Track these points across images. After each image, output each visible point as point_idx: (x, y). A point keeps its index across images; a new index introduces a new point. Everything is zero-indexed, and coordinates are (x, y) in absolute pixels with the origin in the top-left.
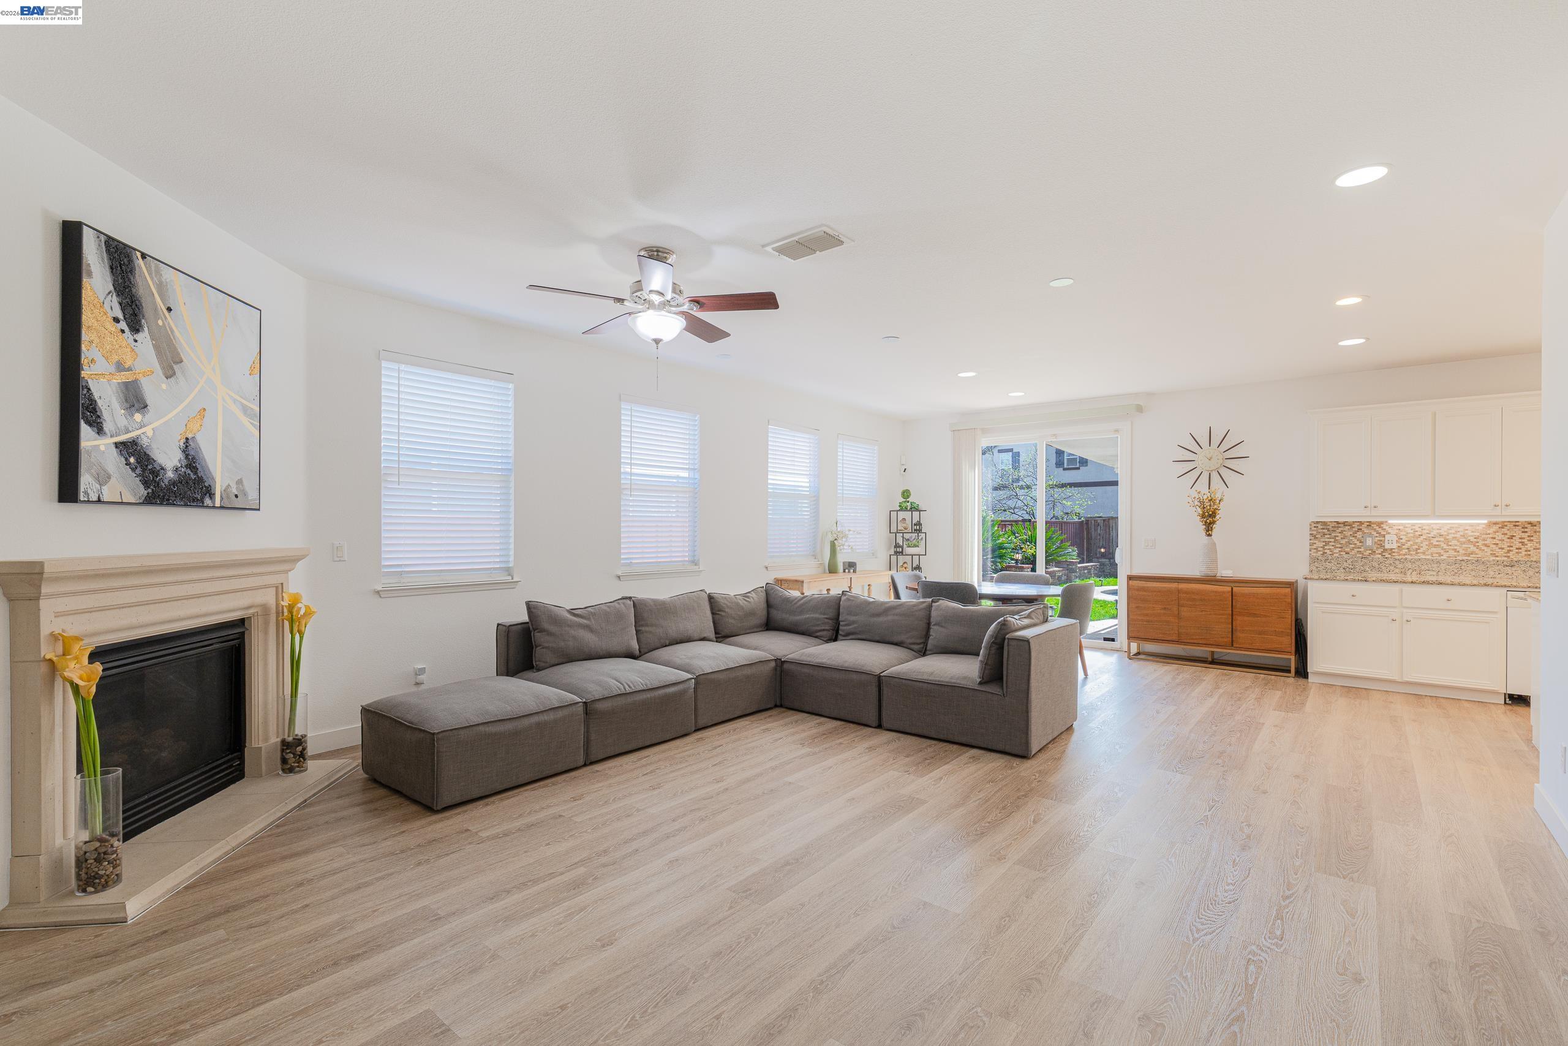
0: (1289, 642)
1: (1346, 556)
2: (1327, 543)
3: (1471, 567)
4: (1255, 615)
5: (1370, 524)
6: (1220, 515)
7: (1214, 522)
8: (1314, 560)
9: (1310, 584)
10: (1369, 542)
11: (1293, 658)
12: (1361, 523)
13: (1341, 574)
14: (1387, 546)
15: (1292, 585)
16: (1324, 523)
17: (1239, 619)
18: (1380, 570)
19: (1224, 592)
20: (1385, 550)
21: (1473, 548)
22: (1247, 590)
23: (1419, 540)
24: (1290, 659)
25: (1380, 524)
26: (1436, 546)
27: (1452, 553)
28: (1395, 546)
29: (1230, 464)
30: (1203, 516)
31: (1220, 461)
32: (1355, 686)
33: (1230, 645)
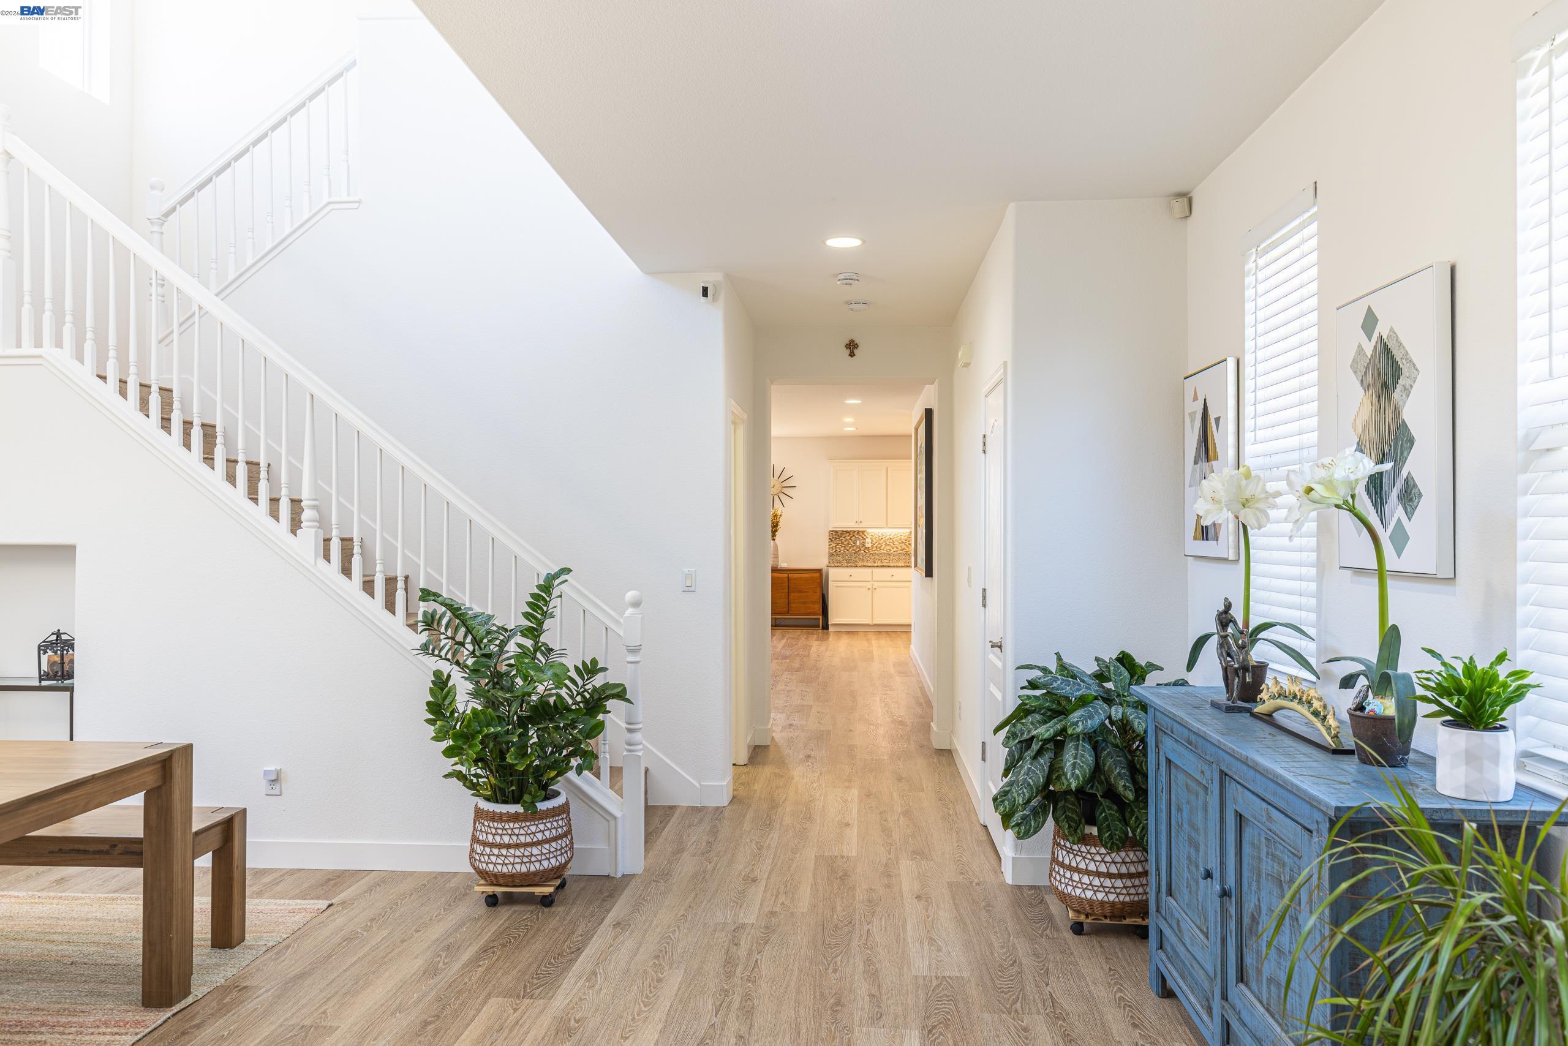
0: (818, 607)
1: (847, 552)
2: (838, 544)
3: (904, 557)
4: (801, 592)
5: (858, 532)
6: (781, 525)
7: (776, 531)
8: (831, 555)
9: (830, 569)
10: (858, 543)
11: (821, 617)
12: (855, 531)
13: (844, 563)
14: (867, 546)
15: (820, 571)
16: (836, 532)
17: (792, 595)
18: (863, 561)
19: (783, 578)
20: (866, 548)
21: (905, 546)
22: (796, 576)
23: (881, 542)
24: (819, 619)
25: (863, 532)
26: (889, 545)
27: (895, 549)
28: (870, 545)
29: (786, 491)
31: (780, 489)
32: (851, 630)
33: (788, 613)
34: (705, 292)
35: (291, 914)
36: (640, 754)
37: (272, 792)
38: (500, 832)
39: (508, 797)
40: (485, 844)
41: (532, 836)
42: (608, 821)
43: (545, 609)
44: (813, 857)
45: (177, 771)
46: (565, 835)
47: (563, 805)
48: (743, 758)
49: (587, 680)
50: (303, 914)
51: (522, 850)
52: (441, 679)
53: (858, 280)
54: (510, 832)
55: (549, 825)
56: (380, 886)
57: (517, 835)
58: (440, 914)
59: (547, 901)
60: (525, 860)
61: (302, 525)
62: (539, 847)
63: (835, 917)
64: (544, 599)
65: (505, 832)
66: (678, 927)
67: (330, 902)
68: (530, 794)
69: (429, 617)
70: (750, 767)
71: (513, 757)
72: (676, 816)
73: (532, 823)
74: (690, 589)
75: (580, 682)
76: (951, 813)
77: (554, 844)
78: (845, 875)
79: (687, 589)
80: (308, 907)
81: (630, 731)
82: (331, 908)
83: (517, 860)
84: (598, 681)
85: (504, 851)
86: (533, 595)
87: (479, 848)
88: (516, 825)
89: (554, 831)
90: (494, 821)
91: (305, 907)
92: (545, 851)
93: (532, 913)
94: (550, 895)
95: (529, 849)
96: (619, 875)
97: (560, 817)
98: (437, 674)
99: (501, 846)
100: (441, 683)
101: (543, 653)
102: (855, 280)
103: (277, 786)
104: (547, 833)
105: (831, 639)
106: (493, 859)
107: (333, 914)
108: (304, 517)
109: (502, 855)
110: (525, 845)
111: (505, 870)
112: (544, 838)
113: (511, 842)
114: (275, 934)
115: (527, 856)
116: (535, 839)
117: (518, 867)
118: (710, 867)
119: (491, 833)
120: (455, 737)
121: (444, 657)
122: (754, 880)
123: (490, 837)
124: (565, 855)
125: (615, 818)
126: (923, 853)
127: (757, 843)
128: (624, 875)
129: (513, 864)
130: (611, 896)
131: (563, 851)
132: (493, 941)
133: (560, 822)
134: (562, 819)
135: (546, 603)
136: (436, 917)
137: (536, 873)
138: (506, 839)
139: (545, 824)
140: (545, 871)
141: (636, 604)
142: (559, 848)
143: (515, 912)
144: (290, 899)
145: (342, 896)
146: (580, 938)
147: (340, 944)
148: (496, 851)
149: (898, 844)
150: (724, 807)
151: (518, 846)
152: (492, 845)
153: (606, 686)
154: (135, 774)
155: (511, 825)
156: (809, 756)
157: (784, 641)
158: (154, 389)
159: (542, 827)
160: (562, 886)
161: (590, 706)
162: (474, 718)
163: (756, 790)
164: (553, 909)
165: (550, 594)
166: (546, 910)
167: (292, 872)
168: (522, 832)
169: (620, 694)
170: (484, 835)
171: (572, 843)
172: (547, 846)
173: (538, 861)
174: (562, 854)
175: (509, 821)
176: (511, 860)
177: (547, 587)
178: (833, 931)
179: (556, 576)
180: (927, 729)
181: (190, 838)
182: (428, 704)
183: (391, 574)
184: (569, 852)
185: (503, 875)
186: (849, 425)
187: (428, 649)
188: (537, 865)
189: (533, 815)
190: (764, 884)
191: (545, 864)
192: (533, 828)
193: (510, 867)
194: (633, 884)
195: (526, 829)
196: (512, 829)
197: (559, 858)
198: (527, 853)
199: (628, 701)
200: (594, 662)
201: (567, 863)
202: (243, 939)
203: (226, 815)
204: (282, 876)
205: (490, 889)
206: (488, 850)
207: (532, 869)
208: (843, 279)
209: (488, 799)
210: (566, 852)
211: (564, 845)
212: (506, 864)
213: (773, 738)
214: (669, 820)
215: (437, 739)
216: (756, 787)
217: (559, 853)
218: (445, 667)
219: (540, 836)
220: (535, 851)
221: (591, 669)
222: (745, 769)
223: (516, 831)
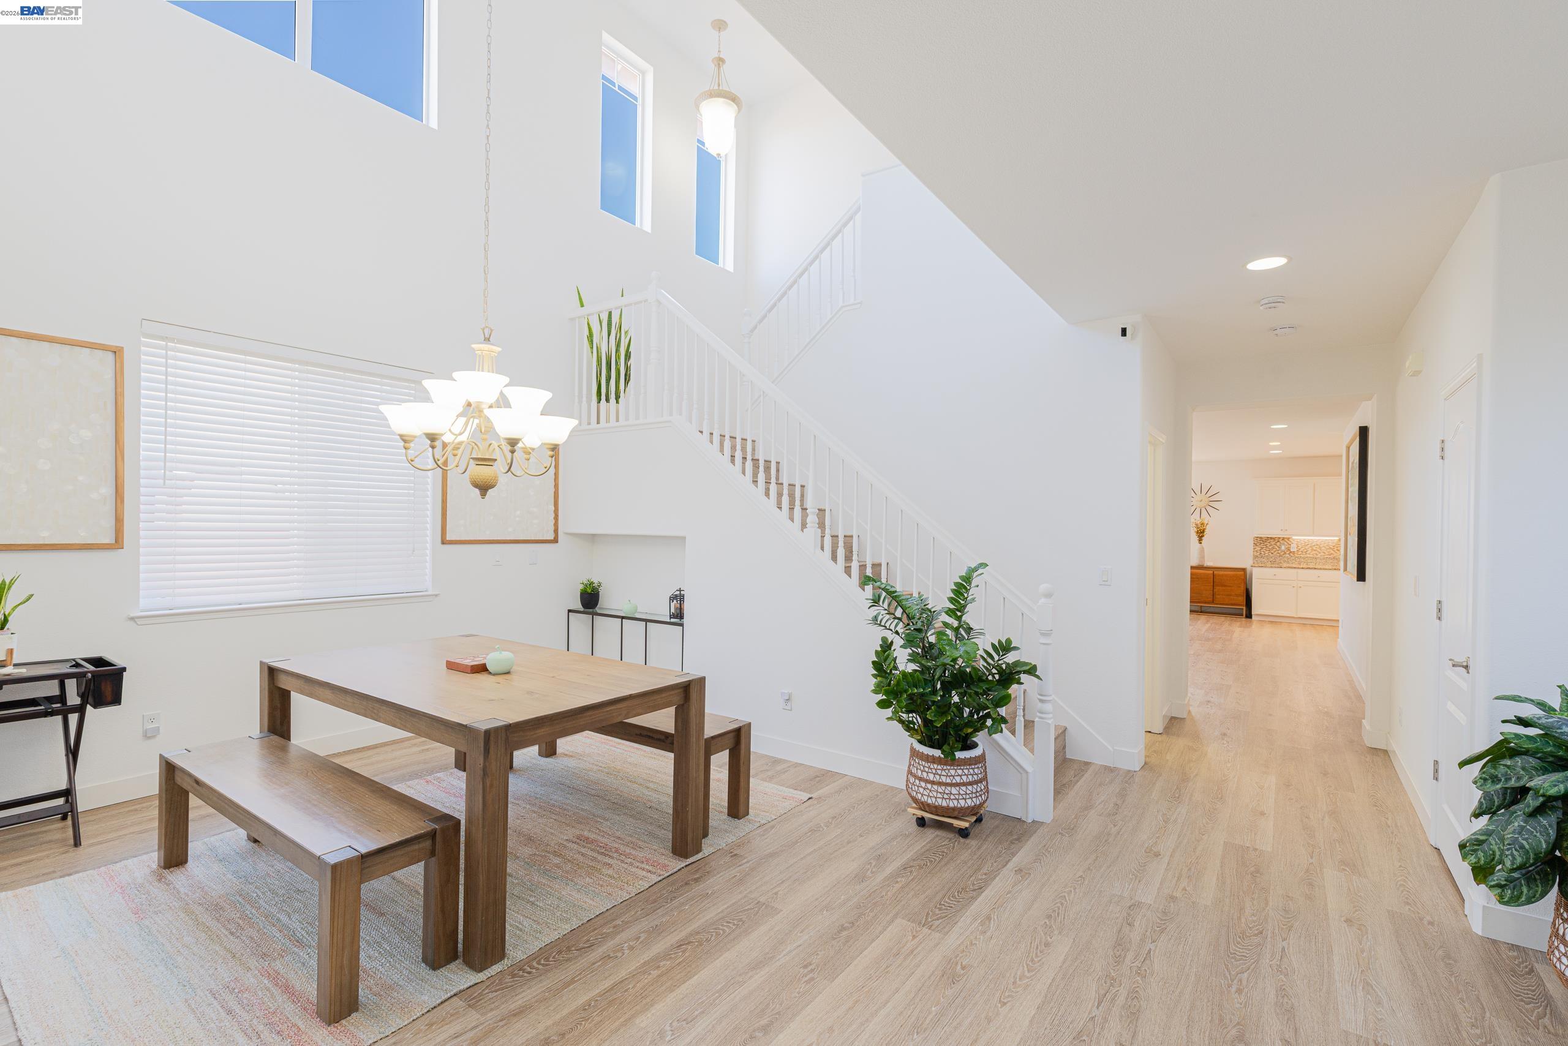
0: (1243, 599)
1: (1271, 555)
2: (1262, 548)
3: (1331, 561)
4: (1225, 586)
5: (1283, 539)
6: (1207, 532)
7: (1203, 536)
8: (1255, 557)
9: (1254, 569)
10: (1283, 548)
11: (1244, 608)
12: (1280, 538)
13: (1269, 564)
14: (1292, 550)
15: (1244, 570)
16: (1261, 538)
17: (1217, 589)
18: (1288, 562)
19: (1209, 574)
20: (1291, 552)
21: (1333, 552)
22: (1221, 573)
23: (1307, 547)
24: (1243, 609)
25: (1288, 539)
26: (1315, 550)
27: (1322, 553)
28: (1295, 550)
29: (1213, 504)
30: (1197, 532)
31: (1207, 502)
32: (1274, 621)
33: (1213, 602)
34: (1124, 332)
35: (783, 800)
36: (1050, 722)
37: (786, 707)
38: (927, 769)
39: (934, 743)
40: (916, 777)
41: (952, 778)
42: (1021, 774)
43: (966, 595)
44: (1222, 843)
45: (694, 695)
46: (980, 781)
47: (979, 756)
48: (1158, 727)
49: (1002, 656)
50: (791, 801)
51: (943, 788)
52: (886, 644)
53: (1283, 303)
54: (934, 771)
55: (966, 771)
56: (847, 789)
57: (940, 775)
58: (881, 824)
59: (964, 833)
60: (946, 796)
61: (807, 526)
62: (958, 788)
63: (1243, 920)
64: (965, 588)
65: (930, 771)
66: (1075, 889)
67: (810, 796)
68: (949, 744)
69: (877, 596)
70: (1164, 737)
71: (933, 714)
72: (1090, 772)
73: (952, 768)
74: (1106, 583)
75: (996, 658)
76: (1389, 822)
77: (970, 787)
78: (1257, 871)
79: (1104, 583)
80: (796, 796)
81: (1041, 701)
82: (811, 800)
83: (939, 795)
84: (1011, 658)
85: (929, 786)
86: (956, 584)
87: (912, 780)
88: (939, 767)
89: (970, 777)
90: (922, 760)
91: (794, 796)
92: (962, 792)
93: (949, 841)
94: (966, 828)
95: (949, 788)
96: (1030, 821)
97: (976, 766)
98: (884, 639)
99: (927, 781)
100: (887, 646)
101: (964, 629)
102: (1279, 302)
103: (789, 704)
104: (964, 778)
105: (1253, 627)
106: (921, 790)
107: (809, 806)
108: (808, 520)
109: (928, 789)
110: (946, 784)
111: (929, 801)
112: (962, 781)
113: (935, 780)
114: (768, 814)
115: (947, 794)
116: (954, 781)
117: (940, 801)
118: (1114, 830)
119: (920, 769)
120: (886, 693)
121: (888, 627)
122: (1157, 855)
123: (919, 773)
124: (980, 798)
125: (1027, 772)
126: (1354, 865)
127: (1164, 814)
128: (1034, 821)
129: (936, 798)
130: (1018, 839)
131: (978, 794)
132: (914, 860)
133: (976, 770)
134: (978, 768)
135: (967, 591)
136: (878, 826)
137: (954, 809)
138: (931, 777)
139: (963, 770)
140: (961, 809)
141: (1048, 595)
142: (974, 791)
143: (937, 836)
144: (787, 787)
145: (820, 792)
146: (984, 877)
147: (806, 834)
148: (923, 784)
149: (1323, 848)
150: (1135, 771)
151: (940, 784)
152: (921, 779)
153: (1017, 663)
154: (663, 695)
155: (935, 766)
156: (1225, 734)
157: (1208, 625)
158: (727, 437)
159: (960, 772)
160: (979, 820)
161: (1003, 678)
162: (903, 679)
163: (1168, 760)
164: (967, 841)
165: (970, 583)
166: (962, 840)
167: (797, 765)
168: (944, 773)
169: (1032, 671)
170: (915, 769)
171: (987, 787)
172: (964, 788)
173: (956, 799)
174: (977, 797)
175: (934, 763)
176: (935, 794)
177: (968, 579)
178: (1240, 937)
179: (976, 569)
180: (1359, 725)
181: (703, 743)
182: (874, 663)
183: (877, 561)
184: (983, 796)
185: (929, 805)
186: (1275, 447)
187: (877, 621)
188: (955, 802)
189: (949, 760)
190: (1167, 861)
191: (962, 803)
192: (953, 772)
193: (934, 800)
194: (1040, 832)
195: (947, 771)
196: (936, 770)
197: (974, 800)
198: (947, 792)
199: (1038, 677)
200: (1009, 641)
201: (985, 802)
202: (748, 814)
203: (735, 726)
204: (789, 767)
205: (920, 813)
206: (917, 782)
207: (951, 805)
208: (1267, 304)
209: (920, 742)
210: (981, 795)
211: (979, 789)
212: (931, 797)
213: (1189, 712)
214: (1083, 775)
215: (876, 692)
216: (1168, 758)
217: (974, 795)
218: (891, 637)
219: (958, 779)
220: (954, 790)
221: (1005, 647)
222: (1159, 738)
223: (939, 772)
